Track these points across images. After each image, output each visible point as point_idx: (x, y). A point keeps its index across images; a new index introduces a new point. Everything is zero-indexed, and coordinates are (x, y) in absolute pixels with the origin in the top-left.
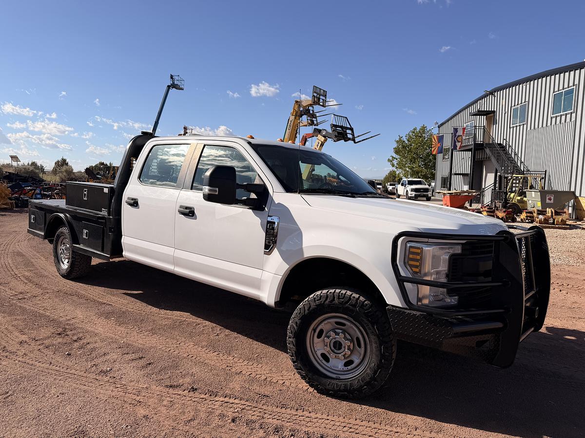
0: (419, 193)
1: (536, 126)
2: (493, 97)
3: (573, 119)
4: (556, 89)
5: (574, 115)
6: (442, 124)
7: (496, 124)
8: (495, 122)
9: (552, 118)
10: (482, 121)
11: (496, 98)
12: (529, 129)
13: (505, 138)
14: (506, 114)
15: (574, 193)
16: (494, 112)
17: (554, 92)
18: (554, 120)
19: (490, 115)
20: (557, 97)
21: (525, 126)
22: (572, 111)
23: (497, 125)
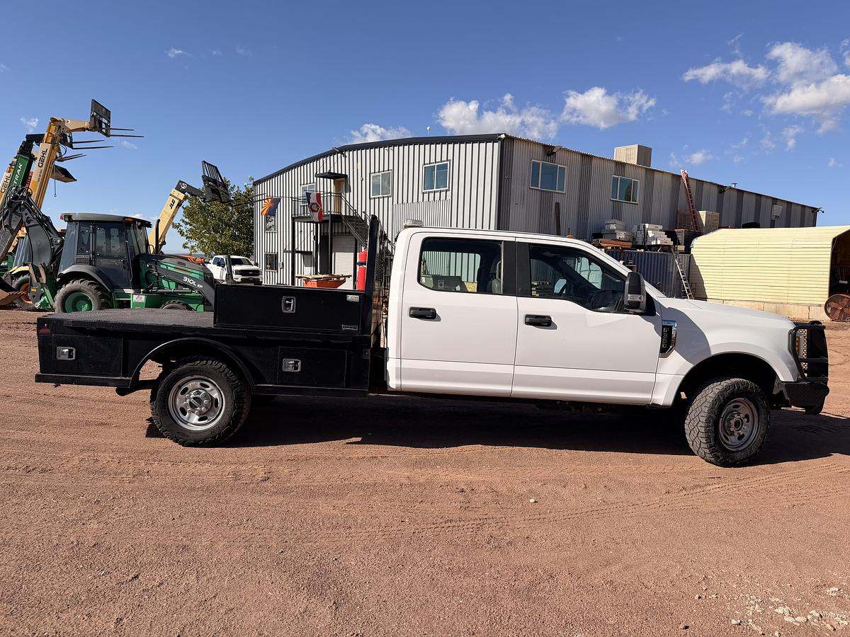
0: (247, 277)
1: (405, 201)
2: (343, 158)
3: (449, 197)
4: (427, 162)
5: (449, 193)
6: (260, 182)
7: (350, 192)
8: (348, 189)
9: (423, 193)
10: (330, 185)
11: (347, 159)
12: (395, 202)
13: (364, 210)
14: (364, 182)
15: (460, 278)
16: (345, 176)
17: (424, 164)
18: (426, 195)
19: (340, 180)
20: (429, 171)
21: (390, 199)
22: (447, 188)
23: (352, 193)
